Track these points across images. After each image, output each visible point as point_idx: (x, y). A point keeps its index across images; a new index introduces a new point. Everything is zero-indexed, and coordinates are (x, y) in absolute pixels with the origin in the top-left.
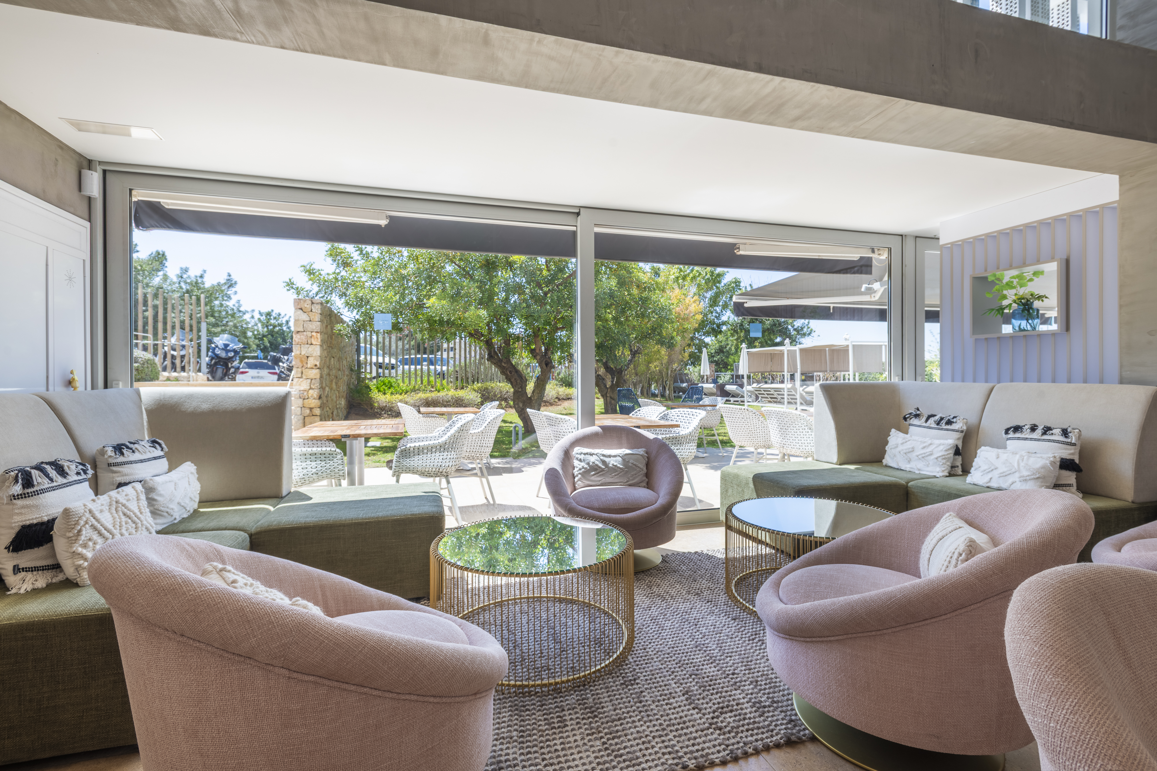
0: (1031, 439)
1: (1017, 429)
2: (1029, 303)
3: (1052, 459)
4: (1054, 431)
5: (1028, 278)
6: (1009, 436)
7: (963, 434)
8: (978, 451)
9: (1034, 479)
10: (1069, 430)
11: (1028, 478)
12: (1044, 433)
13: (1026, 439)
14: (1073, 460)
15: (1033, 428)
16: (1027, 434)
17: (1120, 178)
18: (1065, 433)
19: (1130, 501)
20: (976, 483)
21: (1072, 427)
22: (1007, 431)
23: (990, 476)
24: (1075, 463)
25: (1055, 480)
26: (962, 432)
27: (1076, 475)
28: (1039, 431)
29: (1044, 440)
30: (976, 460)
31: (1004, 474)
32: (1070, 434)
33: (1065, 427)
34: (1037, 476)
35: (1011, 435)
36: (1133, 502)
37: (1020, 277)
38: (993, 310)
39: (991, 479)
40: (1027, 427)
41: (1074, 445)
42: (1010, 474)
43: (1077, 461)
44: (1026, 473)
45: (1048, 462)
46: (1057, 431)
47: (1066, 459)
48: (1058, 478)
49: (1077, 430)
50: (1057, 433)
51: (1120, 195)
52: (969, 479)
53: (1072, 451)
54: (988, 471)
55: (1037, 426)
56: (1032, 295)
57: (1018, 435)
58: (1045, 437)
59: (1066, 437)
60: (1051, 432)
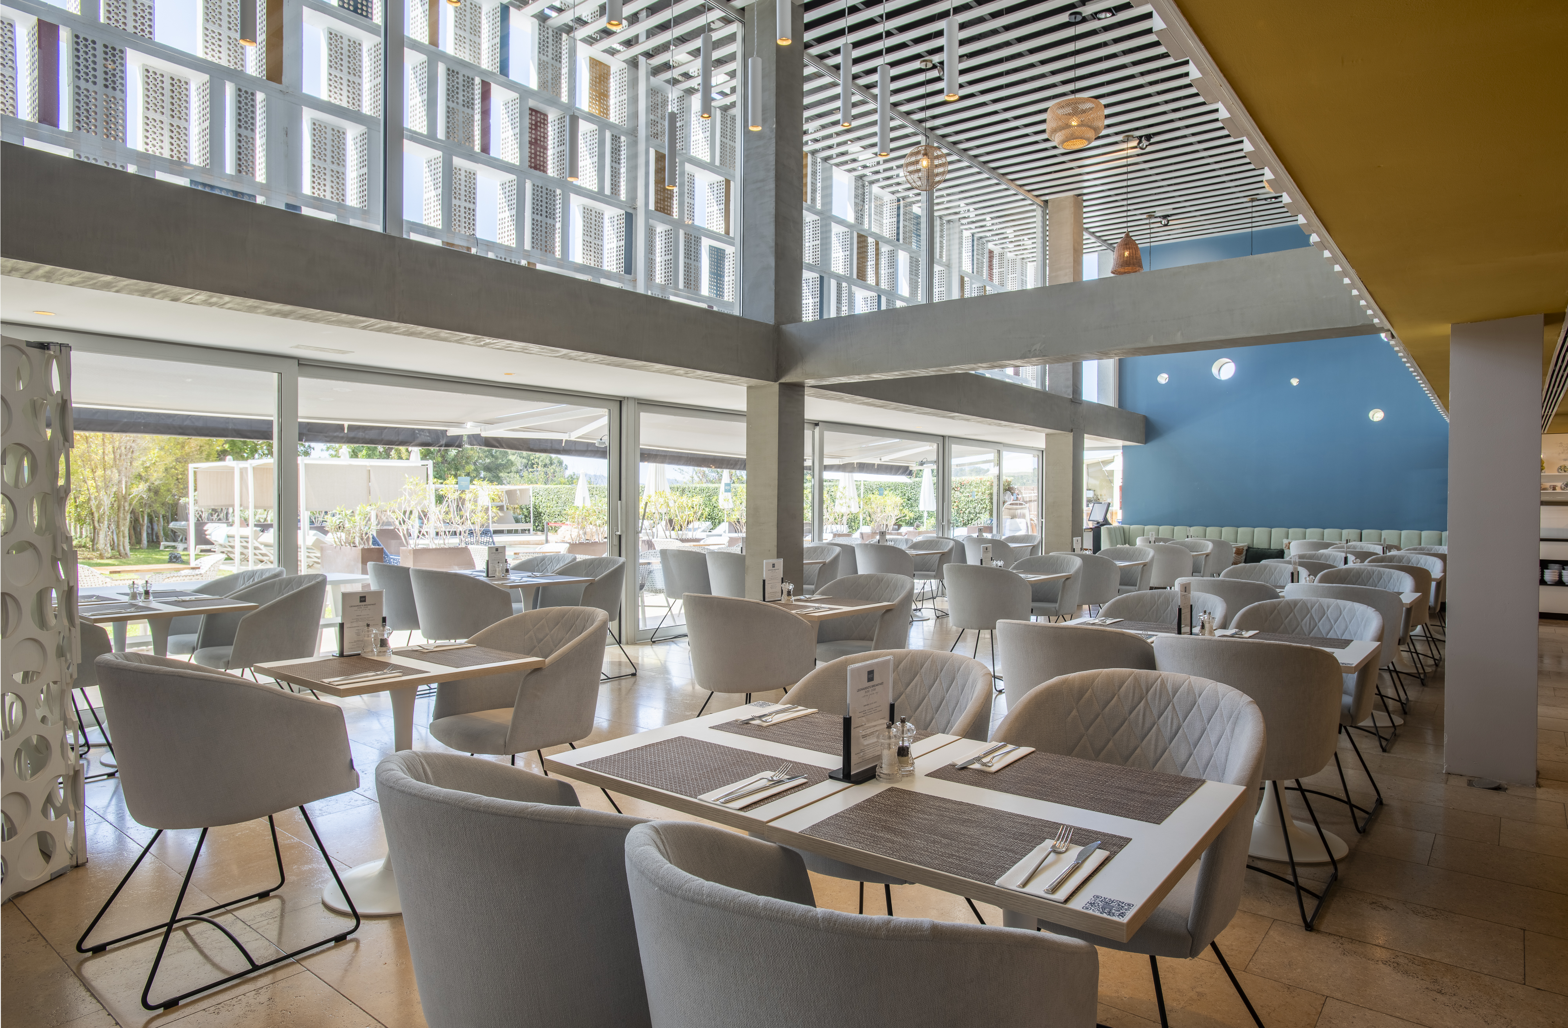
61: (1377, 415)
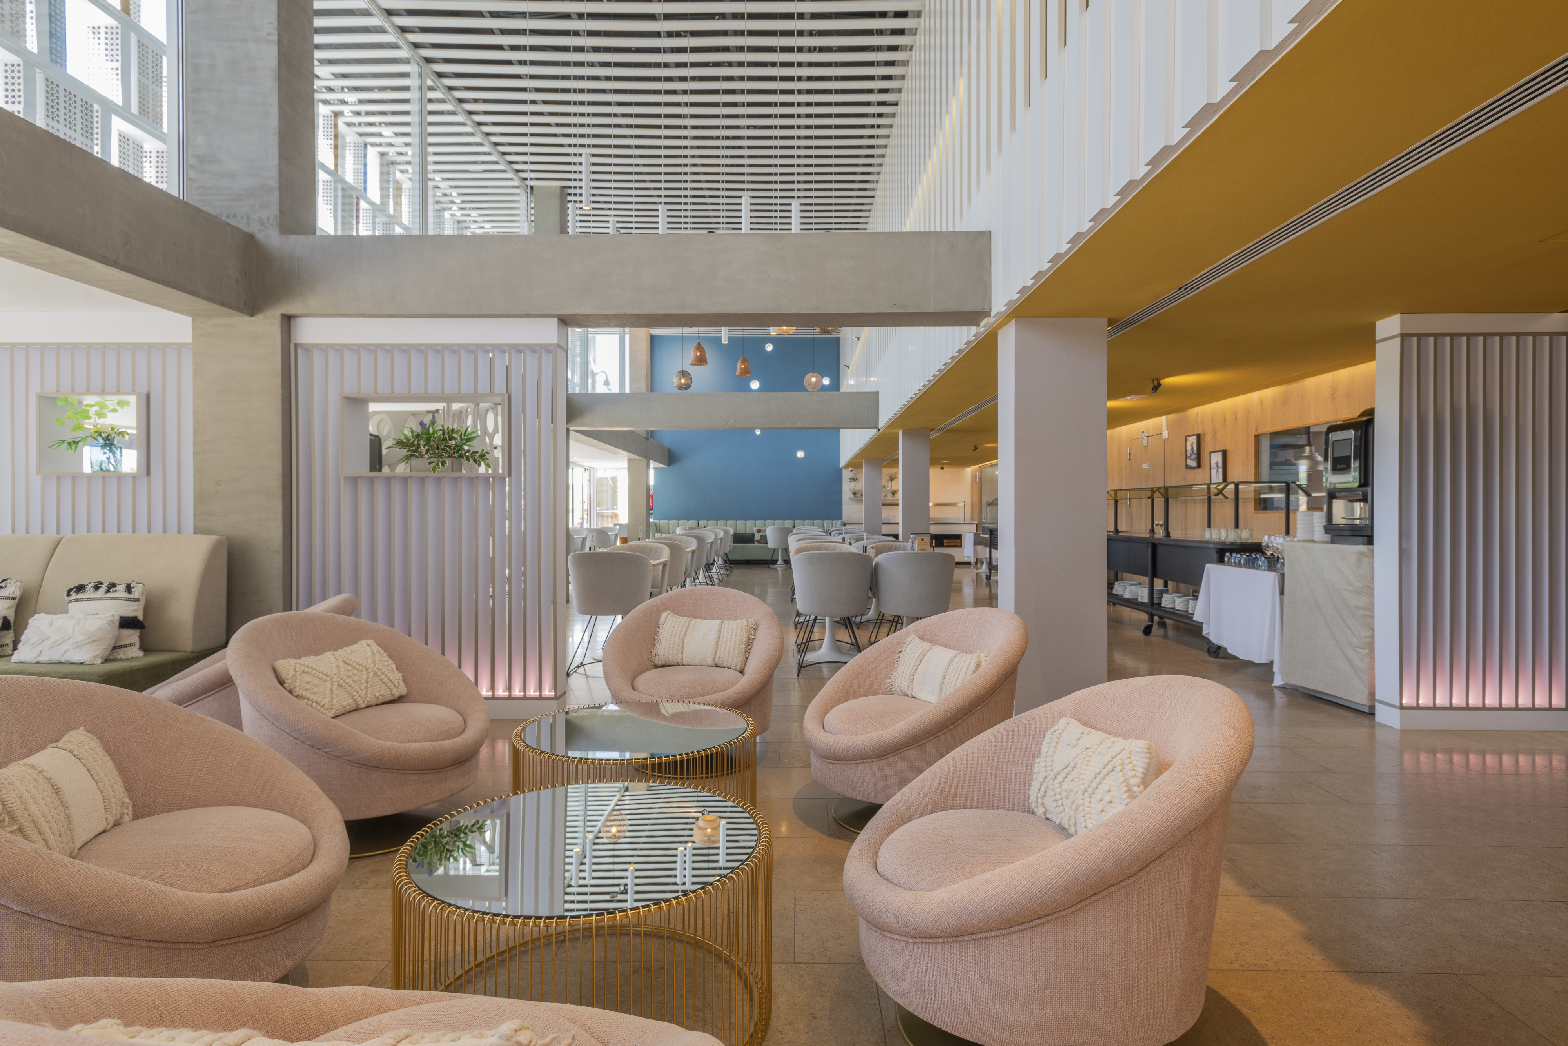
0: (94, 599)
1: (80, 588)
2: (110, 437)
3: (110, 619)
4: (118, 588)
5: (111, 407)
6: (72, 598)
7: (17, 601)
8: (30, 621)
9: (90, 643)
10: (132, 585)
11: (82, 643)
12: (108, 591)
13: (89, 599)
14: (136, 617)
15: (97, 587)
16: (90, 593)
17: (193, 320)
18: (129, 589)
19: (189, 651)
20: (22, 660)
21: (136, 581)
22: (68, 595)
23: (40, 648)
24: (139, 621)
25: (114, 641)
26: (14, 598)
27: (140, 633)
28: (103, 589)
29: (107, 599)
30: (26, 632)
31: (57, 643)
32: (133, 590)
33: (129, 582)
34: (93, 639)
35: (74, 596)
36: (192, 652)
37: (102, 406)
38: (63, 442)
39: (41, 652)
40: (90, 585)
41: (138, 600)
42: (63, 642)
43: (141, 618)
44: (80, 638)
45: (105, 622)
46: (121, 588)
47: (129, 617)
48: (117, 639)
49: (141, 585)
50: (121, 590)
51: (193, 338)
52: (16, 657)
53: (136, 608)
54: (38, 643)
55: (102, 583)
56: (113, 429)
57: (81, 596)
58: (109, 595)
59: (129, 593)
60: (115, 589)
61: (800, 454)
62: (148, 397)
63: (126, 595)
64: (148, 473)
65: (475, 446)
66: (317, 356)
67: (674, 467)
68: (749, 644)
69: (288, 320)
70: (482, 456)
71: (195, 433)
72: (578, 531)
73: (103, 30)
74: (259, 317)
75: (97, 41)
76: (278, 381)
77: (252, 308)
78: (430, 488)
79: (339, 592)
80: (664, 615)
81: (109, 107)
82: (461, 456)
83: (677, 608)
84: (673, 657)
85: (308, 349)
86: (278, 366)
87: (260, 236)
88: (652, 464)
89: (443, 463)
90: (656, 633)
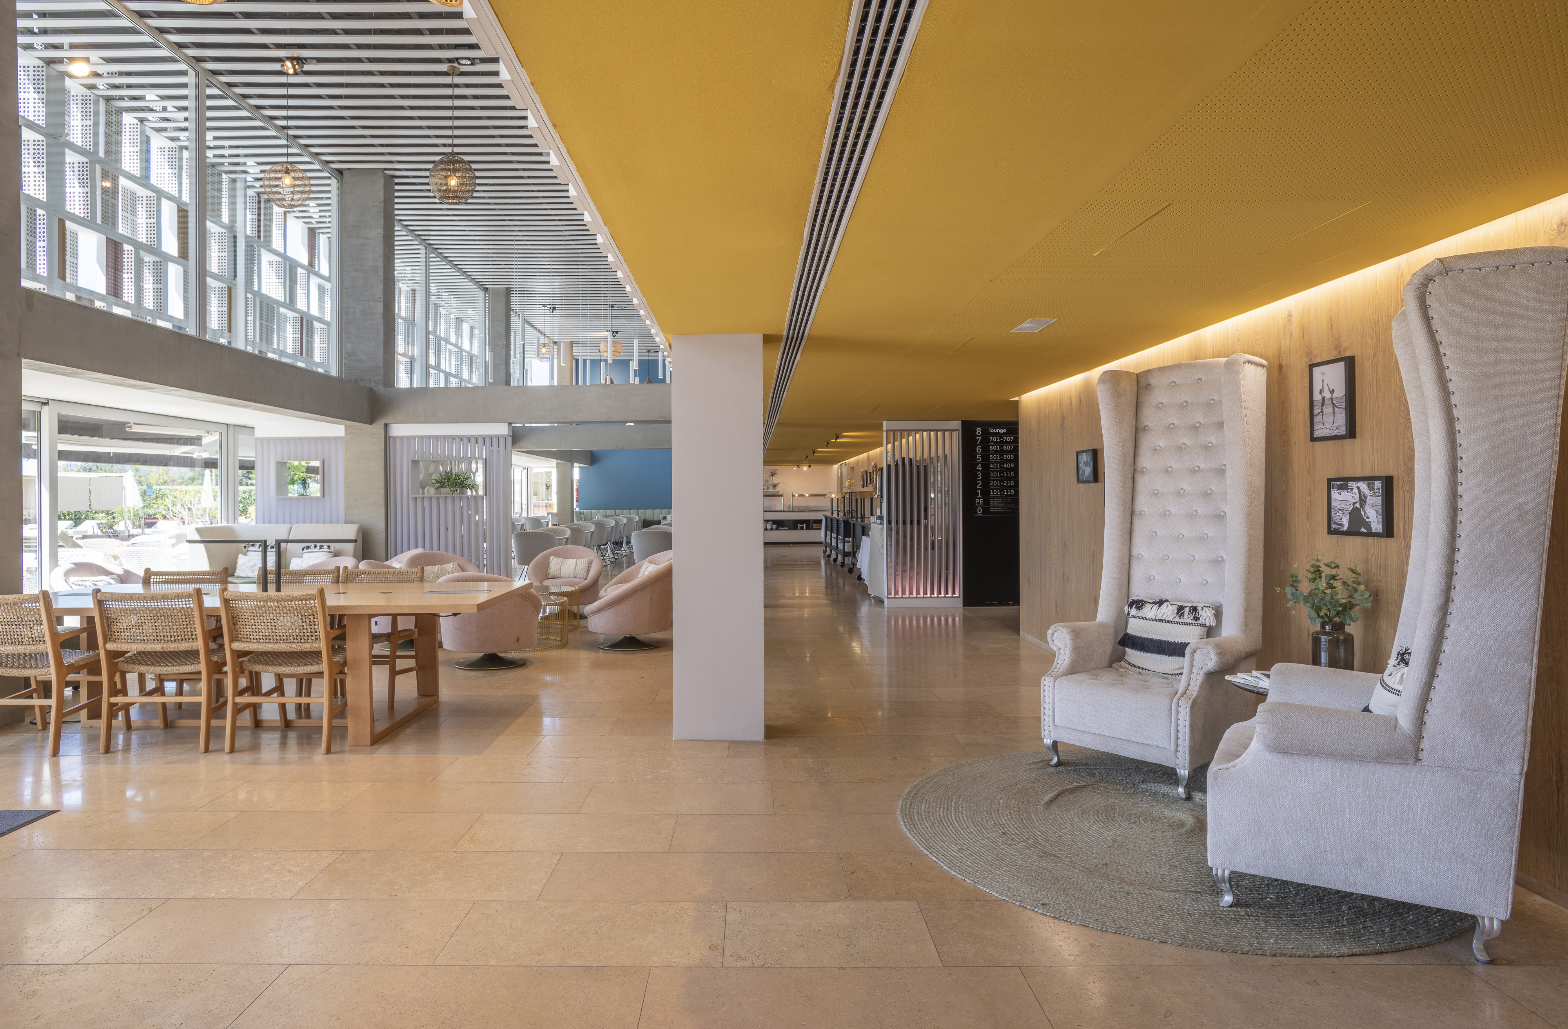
1: (308, 547)
12: (320, 548)
16: (312, 549)
22: (303, 550)
28: (318, 547)
35: (306, 551)
51: (345, 434)
57: (308, 550)
62: (323, 461)
63: (328, 550)
64: (324, 496)
65: (469, 482)
66: (398, 441)
67: (595, 467)
68: (589, 568)
69: (386, 426)
70: (473, 486)
71: (346, 478)
72: (518, 520)
73: (274, 263)
74: (374, 425)
75: (271, 269)
76: (383, 454)
77: (371, 421)
78: (449, 501)
79: (417, 547)
80: (551, 558)
81: (279, 304)
82: (463, 487)
83: (557, 555)
84: (556, 574)
85: (395, 438)
86: (383, 447)
87: (375, 389)
88: (576, 465)
89: (457, 490)
90: (548, 565)
